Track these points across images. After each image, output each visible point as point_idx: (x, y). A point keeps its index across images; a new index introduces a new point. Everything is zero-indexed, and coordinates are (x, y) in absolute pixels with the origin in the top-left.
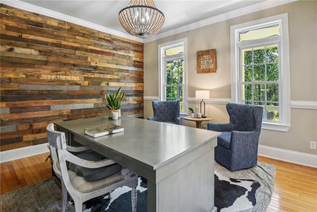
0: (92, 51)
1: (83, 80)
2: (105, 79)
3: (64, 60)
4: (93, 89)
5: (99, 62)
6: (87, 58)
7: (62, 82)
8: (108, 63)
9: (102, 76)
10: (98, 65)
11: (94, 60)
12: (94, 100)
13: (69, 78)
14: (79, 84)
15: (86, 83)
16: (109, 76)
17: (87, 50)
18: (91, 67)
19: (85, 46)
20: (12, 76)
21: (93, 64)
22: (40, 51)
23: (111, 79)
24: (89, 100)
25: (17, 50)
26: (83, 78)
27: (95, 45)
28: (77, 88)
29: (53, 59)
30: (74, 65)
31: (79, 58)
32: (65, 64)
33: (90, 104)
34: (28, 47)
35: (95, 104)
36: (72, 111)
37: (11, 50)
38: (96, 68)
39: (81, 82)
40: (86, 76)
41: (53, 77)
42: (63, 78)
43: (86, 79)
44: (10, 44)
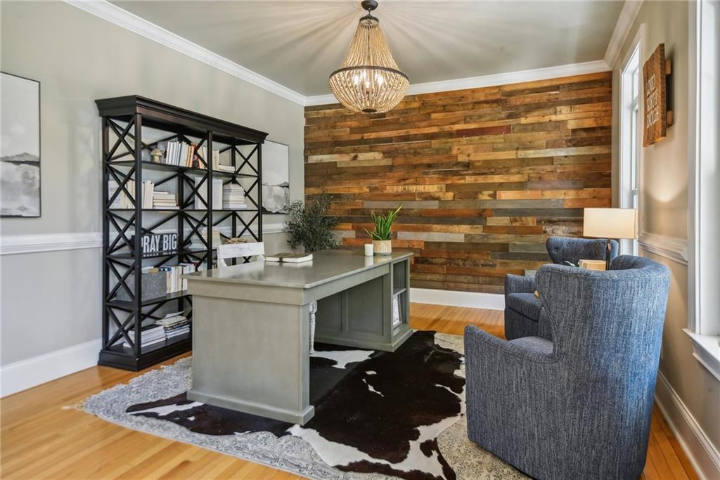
0: (461, 133)
1: (444, 190)
2: (487, 186)
3: (415, 160)
4: (461, 207)
5: (476, 151)
6: (450, 149)
7: (411, 196)
8: (495, 150)
9: (481, 180)
10: (473, 158)
11: (465, 150)
12: (465, 229)
13: (421, 188)
14: (437, 199)
15: (450, 195)
16: (497, 179)
17: (451, 135)
18: (458, 164)
19: (447, 128)
20: (356, 191)
21: (462, 158)
22: (384, 153)
23: (501, 184)
24: (455, 228)
25: (362, 156)
26: (444, 186)
27: (466, 120)
28: (434, 205)
29: (400, 161)
30: (429, 166)
31: (438, 151)
32: (415, 166)
33: (457, 234)
34: (371, 150)
35: (466, 236)
36: (427, 244)
37: (355, 158)
38: (467, 165)
39: (441, 195)
40: (449, 182)
41: (400, 189)
42: (413, 188)
43: (449, 188)
44: (355, 151)
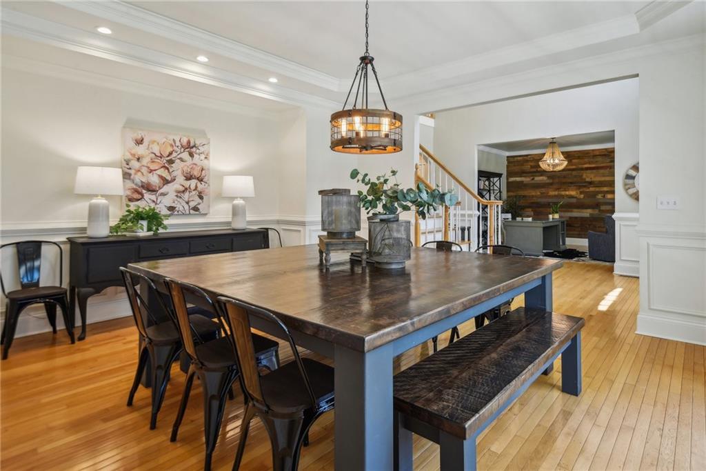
0: (587, 169)
2: (601, 192)
3: (564, 180)
4: (588, 201)
5: (595, 177)
6: (582, 176)
7: (563, 196)
8: (604, 176)
9: (597, 189)
10: (594, 179)
11: (589, 176)
12: (589, 211)
13: (567, 193)
14: (576, 198)
15: (582, 196)
16: (605, 189)
17: (582, 169)
18: (588, 182)
19: (580, 166)
20: (533, 194)
21: (588, 180)
22: (548, 177)
23: (607, 191)
24: (585, 211)
25: (536, 178)
26: (579, 192)
27: (592, 163)
28: (574, 200)
29: (557, 180)
30: (571, 183)
31: (575, 176)
32: (564, 183)
33: (586, 213)
34: (541, 175)
35: (590, 214)
36: (570, 218)
37: (533, 179)
38: (591, 183)
39: (577, 196)
40: (581, 190)
41: (556, 193)
42: (563, 193)
43: (581, 193)
44: (532, 176)
